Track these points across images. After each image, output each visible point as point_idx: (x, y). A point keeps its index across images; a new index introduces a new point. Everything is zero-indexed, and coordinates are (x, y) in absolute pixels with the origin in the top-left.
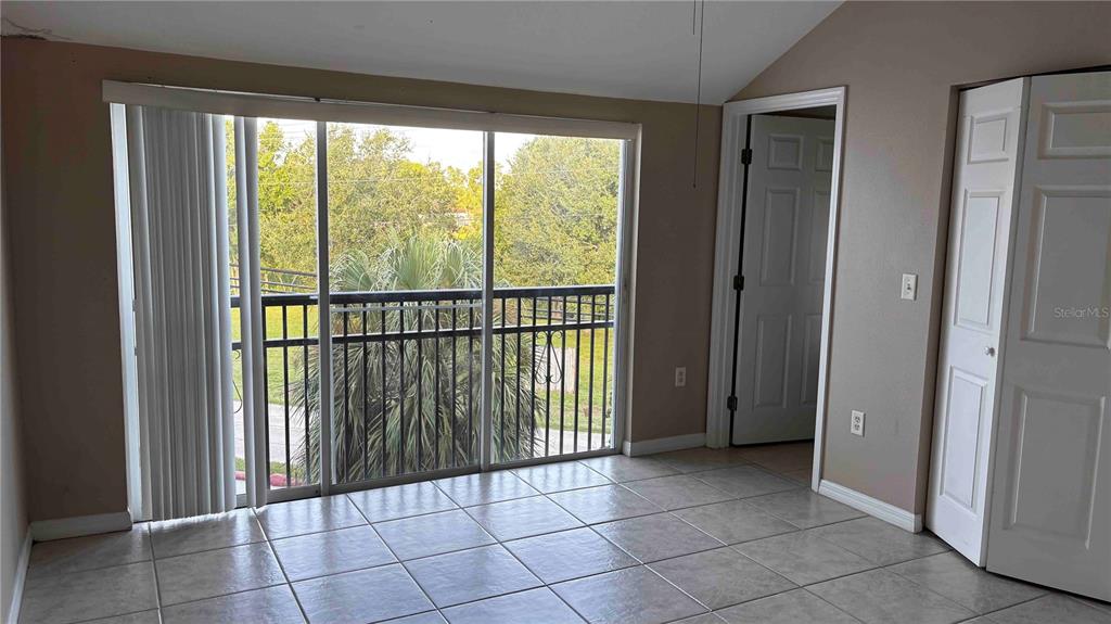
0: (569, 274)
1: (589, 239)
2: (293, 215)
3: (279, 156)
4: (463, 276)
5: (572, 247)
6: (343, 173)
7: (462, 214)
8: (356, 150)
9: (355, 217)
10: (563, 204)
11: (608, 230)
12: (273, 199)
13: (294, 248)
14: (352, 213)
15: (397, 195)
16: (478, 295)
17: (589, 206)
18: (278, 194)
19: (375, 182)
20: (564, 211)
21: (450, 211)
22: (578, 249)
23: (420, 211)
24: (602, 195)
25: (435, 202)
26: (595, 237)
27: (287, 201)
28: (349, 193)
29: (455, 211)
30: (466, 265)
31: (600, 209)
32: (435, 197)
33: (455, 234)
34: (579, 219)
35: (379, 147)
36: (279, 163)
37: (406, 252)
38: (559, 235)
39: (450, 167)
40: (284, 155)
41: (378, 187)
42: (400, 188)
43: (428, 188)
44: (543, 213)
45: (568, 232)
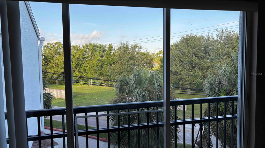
0: (184, 78)
1: (189, 69)
2: (115, 65)
3: (112, 52)
4: (155, 81)
5: (184, 71)
6: (126, 55)
7: (155, 64)
8: (129, 49)
9: (129, 65)
10: (182, 59)
11: (194, 66)
12: (110, 62)
13: (115, 73)
14: (128, 65)
15: (139, 60)
16: (161, 105)
17: (189, 60)
18: (111, 61)
19: (134, 57)
20: (182, 62)
21: (152, 63)
22: (186, 71)
23: (144, 63)
24: (193, 57)
25: (148, 61)
26: (191, 68)
27: (113, 62)
28: (127, 60)
29: (153, 63)
30: (156, 78)
31: (192, 61)
32: (148, 60)
33: (153, 69)
34: (186, 64)
35: (135, 49)
36: (112, 54)
37: (138, 75)
38: (181, 68)
39: (152, 53)
40: (113, 52)
41: (135, 58)
42: (139, 58)
43: (146, 58)
44: (176, 63)
45: (183, 67)
